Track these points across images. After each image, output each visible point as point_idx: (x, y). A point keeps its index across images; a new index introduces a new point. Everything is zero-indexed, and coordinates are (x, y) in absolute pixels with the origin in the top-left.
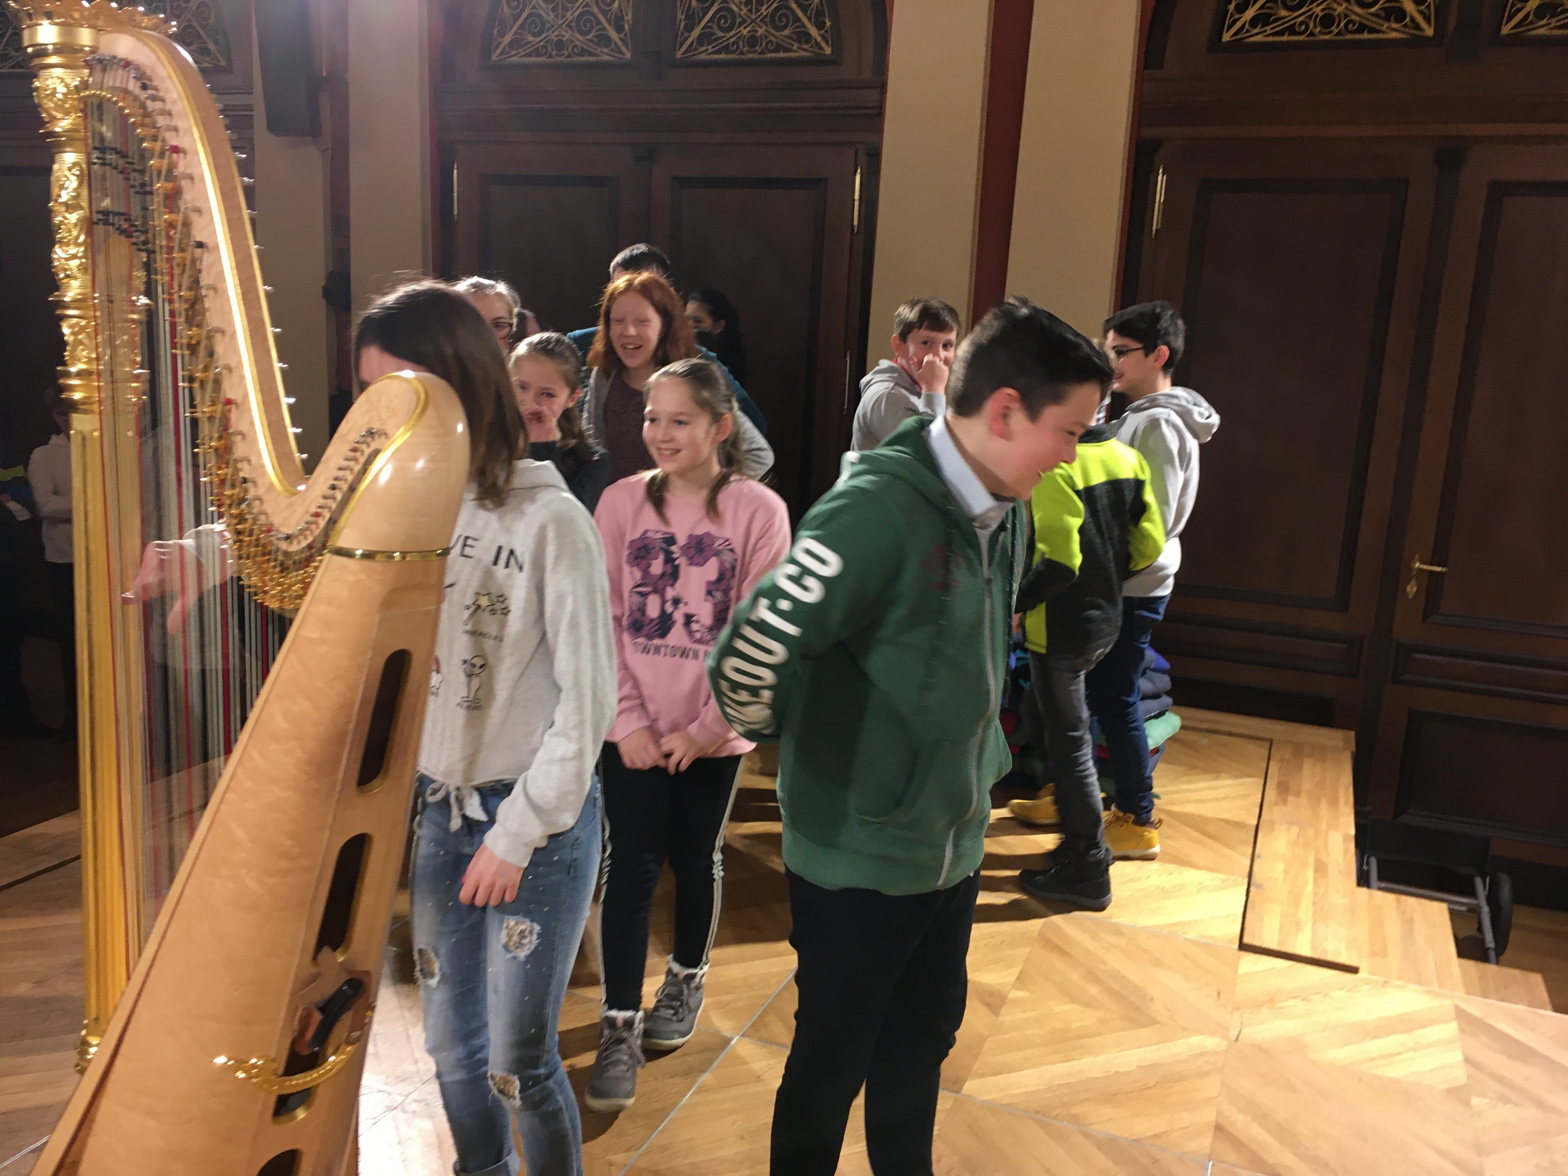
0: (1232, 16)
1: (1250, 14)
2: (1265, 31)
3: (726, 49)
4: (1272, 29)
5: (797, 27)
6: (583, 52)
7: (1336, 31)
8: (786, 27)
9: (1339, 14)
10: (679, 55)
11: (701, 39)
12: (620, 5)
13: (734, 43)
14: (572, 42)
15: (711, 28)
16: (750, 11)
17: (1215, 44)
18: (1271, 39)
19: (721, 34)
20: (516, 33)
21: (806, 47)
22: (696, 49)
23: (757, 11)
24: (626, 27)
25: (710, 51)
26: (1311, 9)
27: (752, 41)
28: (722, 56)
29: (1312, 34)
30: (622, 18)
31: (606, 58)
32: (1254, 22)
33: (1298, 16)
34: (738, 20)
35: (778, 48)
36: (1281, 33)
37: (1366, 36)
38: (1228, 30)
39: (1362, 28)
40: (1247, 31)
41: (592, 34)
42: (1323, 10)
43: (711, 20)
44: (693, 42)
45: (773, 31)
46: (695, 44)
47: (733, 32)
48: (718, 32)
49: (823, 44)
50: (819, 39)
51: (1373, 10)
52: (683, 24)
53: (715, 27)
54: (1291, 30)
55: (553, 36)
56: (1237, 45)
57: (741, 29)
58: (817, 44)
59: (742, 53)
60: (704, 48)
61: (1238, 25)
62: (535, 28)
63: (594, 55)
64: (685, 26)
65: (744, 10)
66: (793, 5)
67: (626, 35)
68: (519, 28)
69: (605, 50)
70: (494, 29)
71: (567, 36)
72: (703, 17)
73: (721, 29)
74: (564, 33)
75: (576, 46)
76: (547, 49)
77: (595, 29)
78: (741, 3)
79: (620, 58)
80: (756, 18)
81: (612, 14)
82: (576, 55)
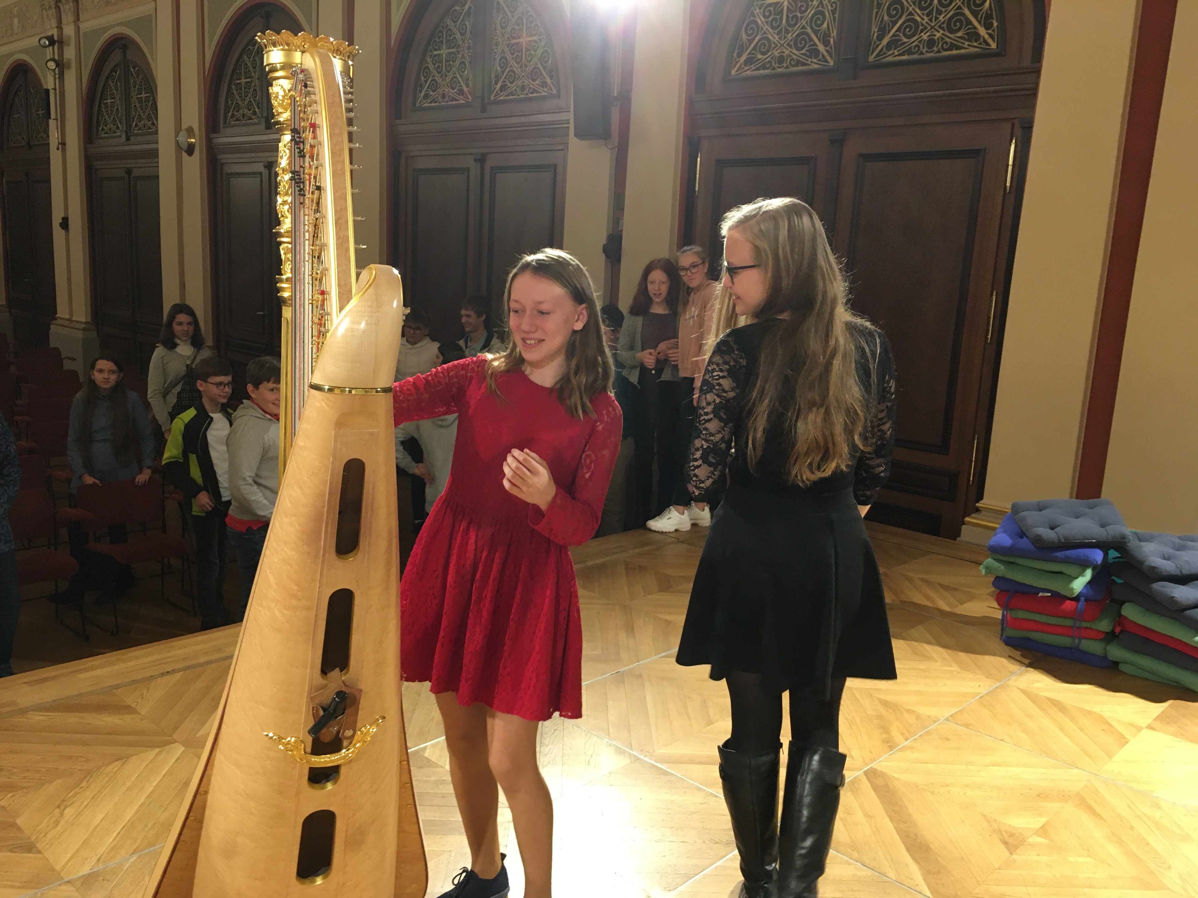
3: (909, 52)
5: (969, 29)
6: (798, 63)
8: (959, 30)
10: (871, 59)
11: (889, 46)
12: (828, 24)
13: (916, 46)
14: (790, 56)
15: (899, 36)
16: (931, 20)
19: (905, 40)
20: (749, 54)
21: (975, 44)
22: (885, 53)
23: (937, 18)
24: (832, 42)
25: (896, 53)
27: (931, 43)
28: (906, 57)
30: (829, 36)
31: (816, 66)
34: (921, 28)
35: (952, 47)
41: (805, 49)
43: (899, 30)
44: (882, 49)
45: (947, 33)
46: (884, 49)
47: (916, 38)
48: (903, 38)
49: (990, 41)
50: (987, 37)
52: (875, 35)
53: (901, 35)
55: (776, 54)
57: (922, 34)
58: (985, 41)
59: (922, 53)
60: (890, 52)
62: (764, 48)
63: (805, 64)
64: (877, 36)
65: (926, 19)
66: (967, 12)
67: (831, 48)
68: (753, 50)
69: (815, 60)
70: (734, 52)
71: (787, 52)
72: (892, 28)
73: (906, 36)
74: (785, 50)
75: (793, 59)
76: (771, 63)
77: (807, 46)
78: (923, 14)
79: (825, 65)
80: (935, 25)
81: (821, 32)
82: (792, 66)
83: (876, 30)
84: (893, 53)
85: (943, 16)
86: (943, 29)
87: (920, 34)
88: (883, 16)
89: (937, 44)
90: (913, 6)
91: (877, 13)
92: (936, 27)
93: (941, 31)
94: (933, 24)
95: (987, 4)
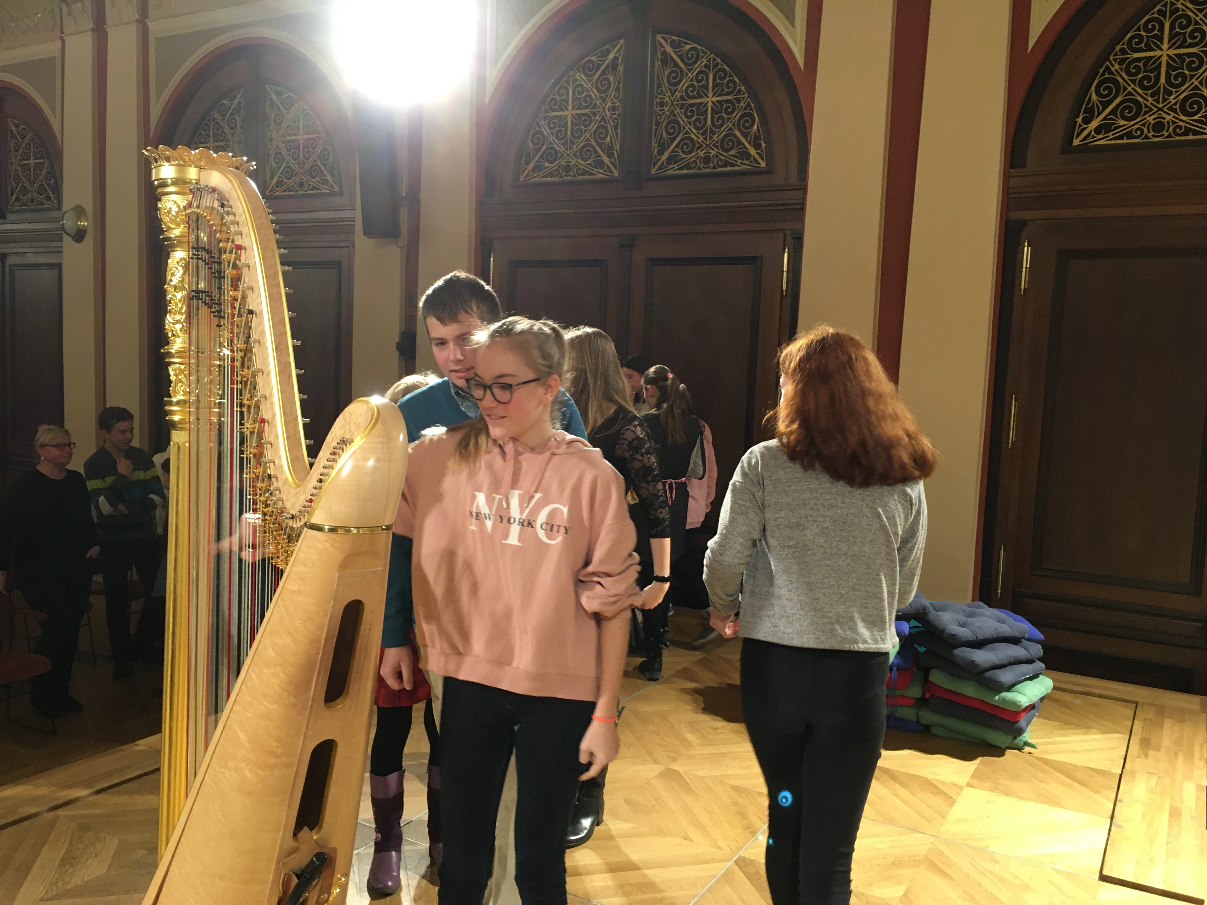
0: (1080, 126)
1: (1094, 124)
2: (1108, 136)
3: (688, 167)
4: (1113, 135)
5: (740, 148)
6: (585, 173)
7: (1166, 134)
8: (731, 149)
9: (1168, 122)
10: (653, 171)
11: (669, 161)
12: (611, 139)
13: (694, 162)
14: (577, 166)
15: (678, 152)
16: (706, 139)
17: (1067, 147)
18: (1113, 142)
19: (685, 156)
20: (537, 162)
21: (747, 162)
22: (666, 167)
23: (711, 138)
24: (616, 154)
25: (676, 168)
26: (1145, 119)
27: (707, 160)
28: (685, 171)
29: (1147, 137)
30: (613, 149)
31: (601, 176)
32: (1098, 130)
33: (1134, 125)
34: (697, 145)
35: (726, 164)
36: (1121, 137)
37: (1191, 137)
38: (1077, 137)
39: (1187, 132)
40: (1094, 137)
41: (591, 160)
42: (1154, 119)
43: (677, 146)
44: (663, 163)
45: (721, 152)
46: (665, 163)
47: (693, 155)
48: (681, 154)
49: (760, 160)
50: (757, 156)
51: (1196, 117)
52: (656, 150)
53: (680, 151)
54: (1130, 135)
55: (563, 163)
56: (1085, 148)
57: (699, 151)
58: (755, 160)
59: (699, 169)
60: (671, 167)
61: (1086, 132)
62: (550, 157)
63: (592, 174)
64: (658, 151)
65: (701, 138)
66: (738, 134)
67: (615, 160)
68: (540, 158)
69: (600, 171)
70: (521, 160)
71: (573, 162)
72: (671, 145)
73: (685, 153)
74: (571, 160)
75: (580, 169)
76: (559, 171)
77: (593, 157)
78: (698, 133)
79: (611, 176)
80: (710, 144)
81: (605, 145)
82: (579, 175)
83: (656, 145)
84: (673, 167)
85: (716, 136)
86: (717, 147)
88: (662, 134)
89: (712, 160)
90: (689, 126)
91: (656, 130)
92: (711, 146)
93: (716, 149)
94: (708, 143)
95: (755, 127)
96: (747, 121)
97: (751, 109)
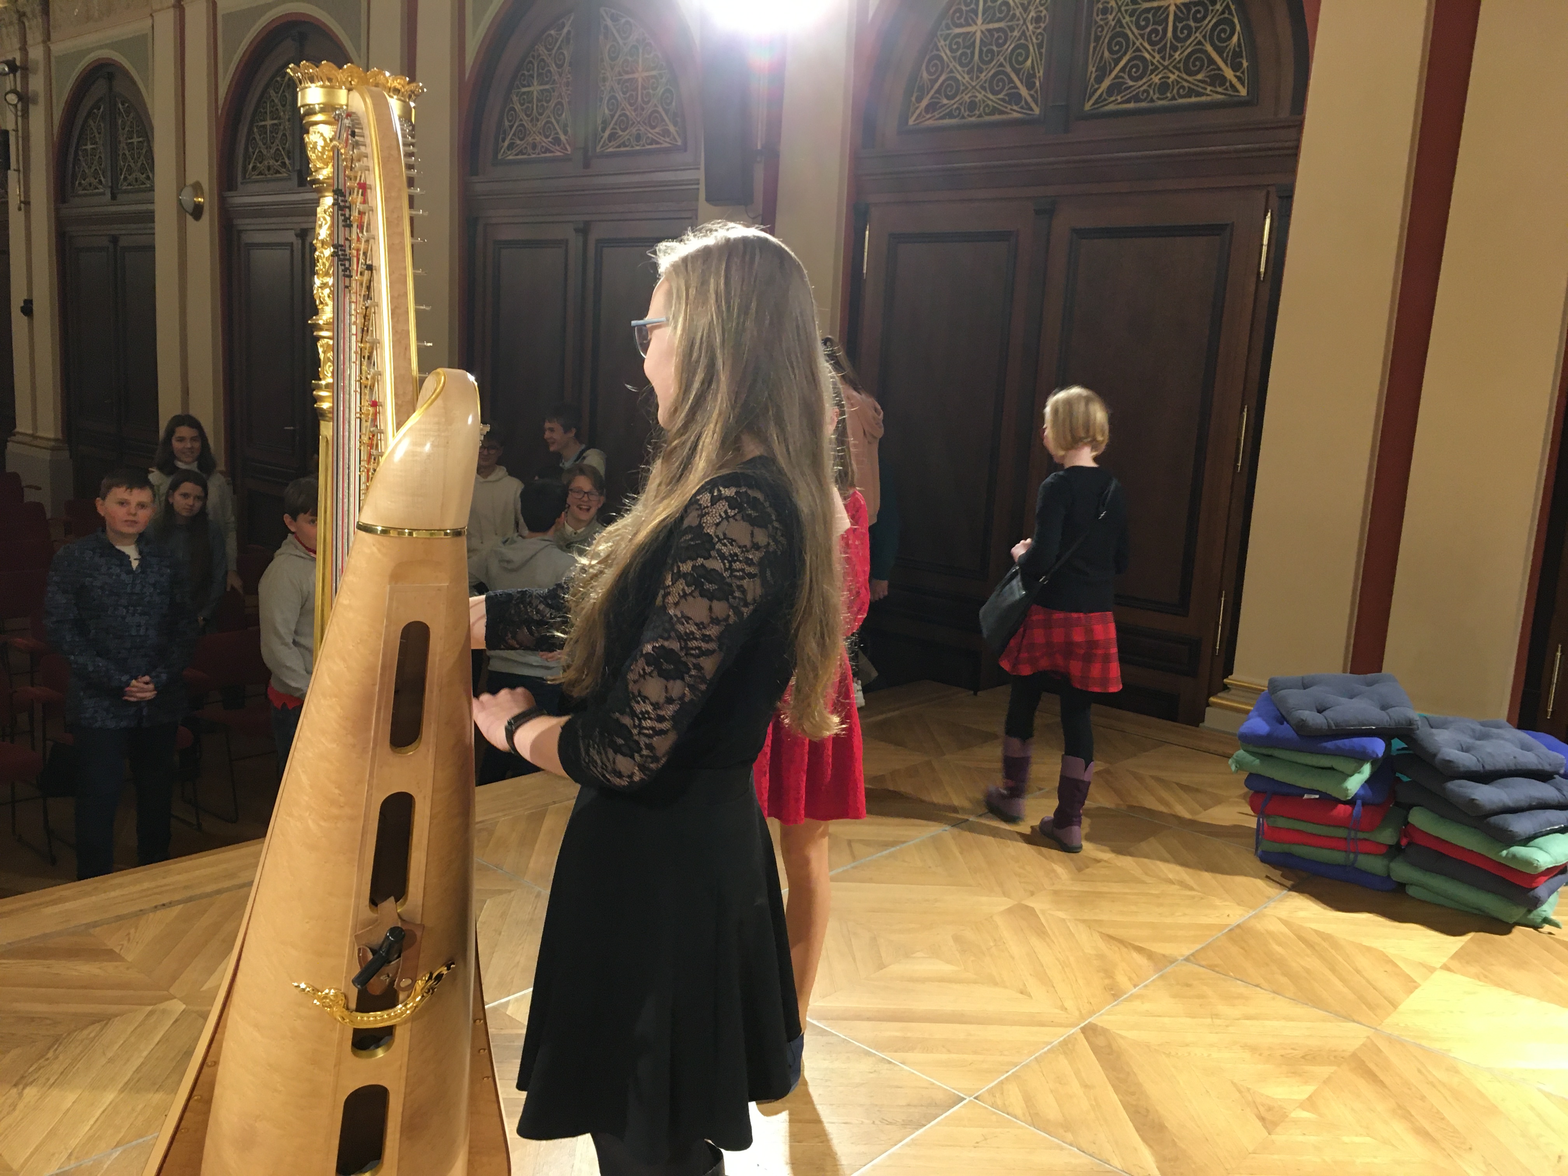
3: (1136, 99)
5: (1212, 70)
6: (994, 111)
8: (1199, 71)
10: (1088, 106)
11: (1110, 91)
12: (1033, 62)
13: (1144, 91)
14: (984, 101)
15: (1123, 78)
16: (1163, 58)
19: (1131, 83)
20: (932, 98)
21: (1219, 90)
22: (1105, 100)
23: (1171, 56)
24: (1038, 84)
25: (1120, 100)
27: (1164, 87)
28: (1132, 105)
30: (1034, 76)
31: (1015, 115)
34: (1150, 68)
35: (1191, 93)
41: (1004, 93)
43: (1123, 70)
44: (1102, 93)
45: (1185, 76)
46: (1105, 95)
47: (1144, 80)
48: (1129, 81)
49: (1239, 86)
50: (1235, 81)
52: (1093, 76)
53: (1126, 77)
55: (966, 98)
57: (1153, 76)
58: (1232, 86)
59: (1152, 101)
60: (1113, 99)
62: (950, 92)
63: (1003, 113)
64: (1096, 78)
65: (1157, 57)
66: (1209, 48)
67: (1036, 92)
68: (936, 93)
69: (1015, 108)
70: (912, 96)
71: (980, 96)
72: (1114, 68)
73: (1131, 78)
74: (977, 94)
75: (988, 105)
76: (960, 110)
77: (1006, 88)
78: (1153, 50)
79: (1030, 114)
80: (1169, 65)
81: (1024, 72)
82: (987, 114)
83: (1094, 70)
84: (1116, 100)
85: (1178, 53)
86: (1179, 69)
87: (1150, 75)
88: (1103, 53)
89: (1171, 87)
90: (1141, 40)
91: (1095, 48)
92: (1170, 68)
93: (1177, 73)
94: (1166, 63)
95: (1235, 39)
96: (1224, 30)
97: (1231, 13)
